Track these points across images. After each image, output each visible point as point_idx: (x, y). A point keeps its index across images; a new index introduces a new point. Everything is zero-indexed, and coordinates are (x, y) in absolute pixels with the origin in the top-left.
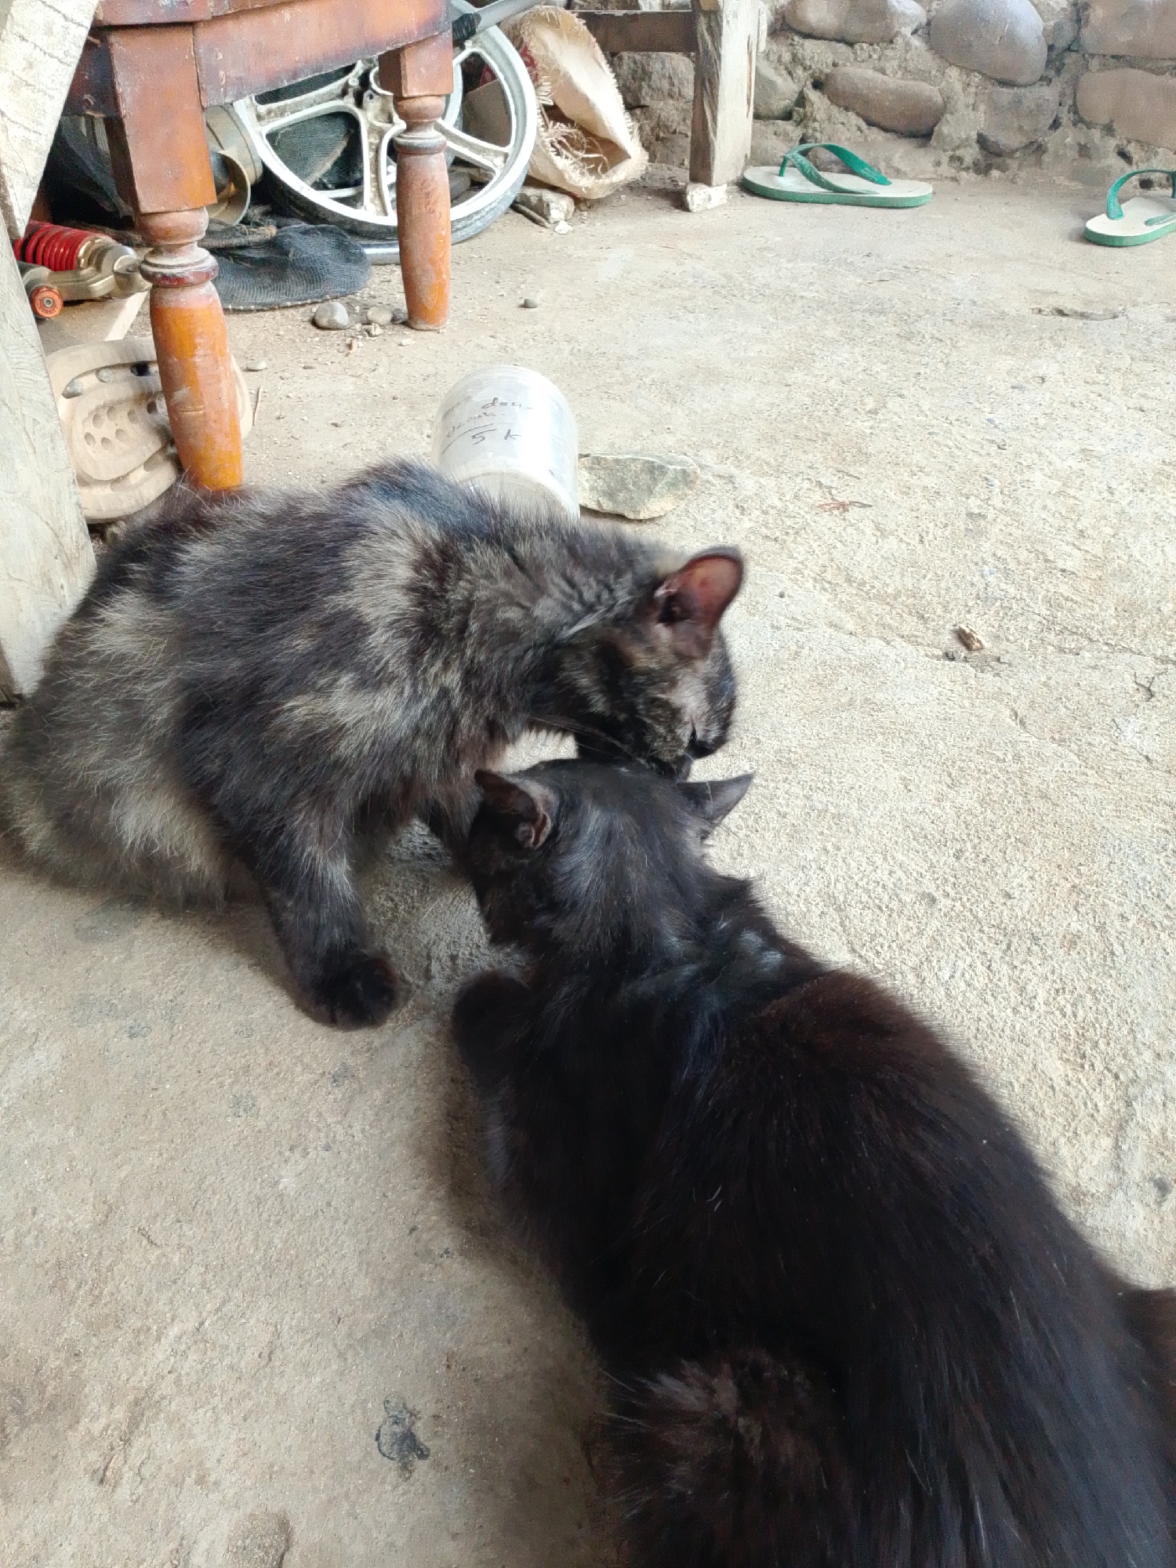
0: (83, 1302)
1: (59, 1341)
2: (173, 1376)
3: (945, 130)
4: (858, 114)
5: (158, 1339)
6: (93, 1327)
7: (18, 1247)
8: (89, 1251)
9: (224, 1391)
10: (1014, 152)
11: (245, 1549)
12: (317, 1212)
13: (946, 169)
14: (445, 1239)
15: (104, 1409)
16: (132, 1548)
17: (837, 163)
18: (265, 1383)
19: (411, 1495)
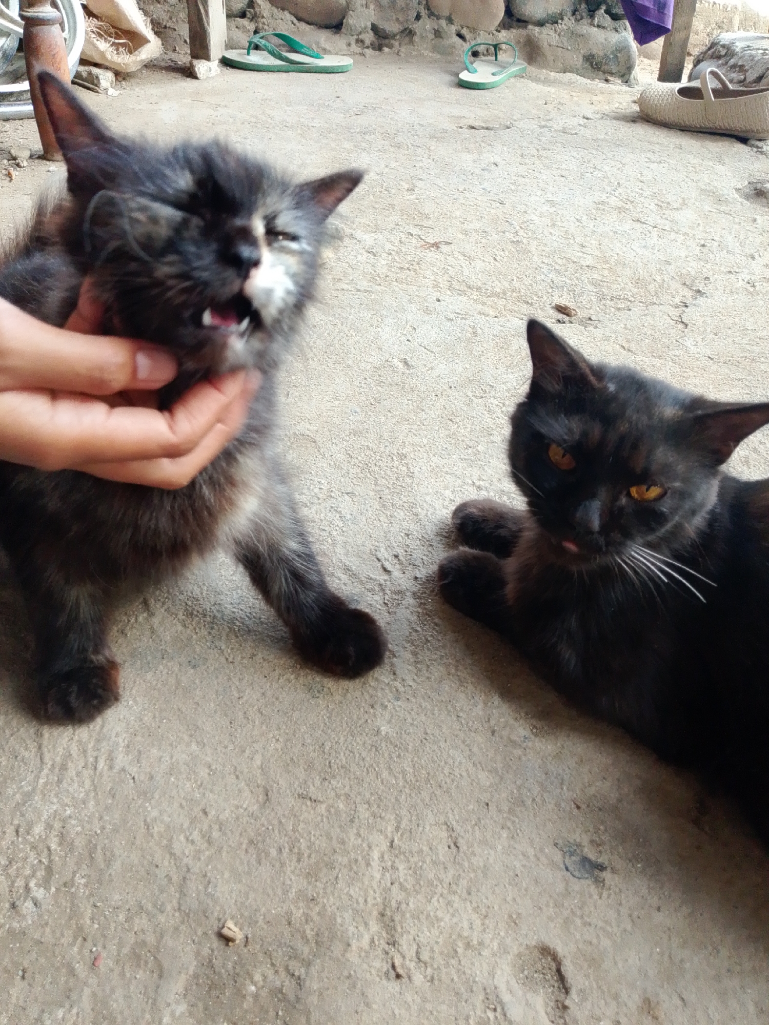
0: (290, 861)
1: (292, 895)
2: (397, 885)
3: (351, 21)
4: (290, 13)
5: (368, 864)
6: (312, 875)
7: (210, 842)
8: (270, 823)
9: (441, 882)
10: (395, 35)
11: (527, 978)
12: (422, 741)
13: (355, 48)
14: (521, 730)
15: (361, 928)
16: (453, 1011)
17: (283, 46)
18: (466, 864)
19: (613, 896)
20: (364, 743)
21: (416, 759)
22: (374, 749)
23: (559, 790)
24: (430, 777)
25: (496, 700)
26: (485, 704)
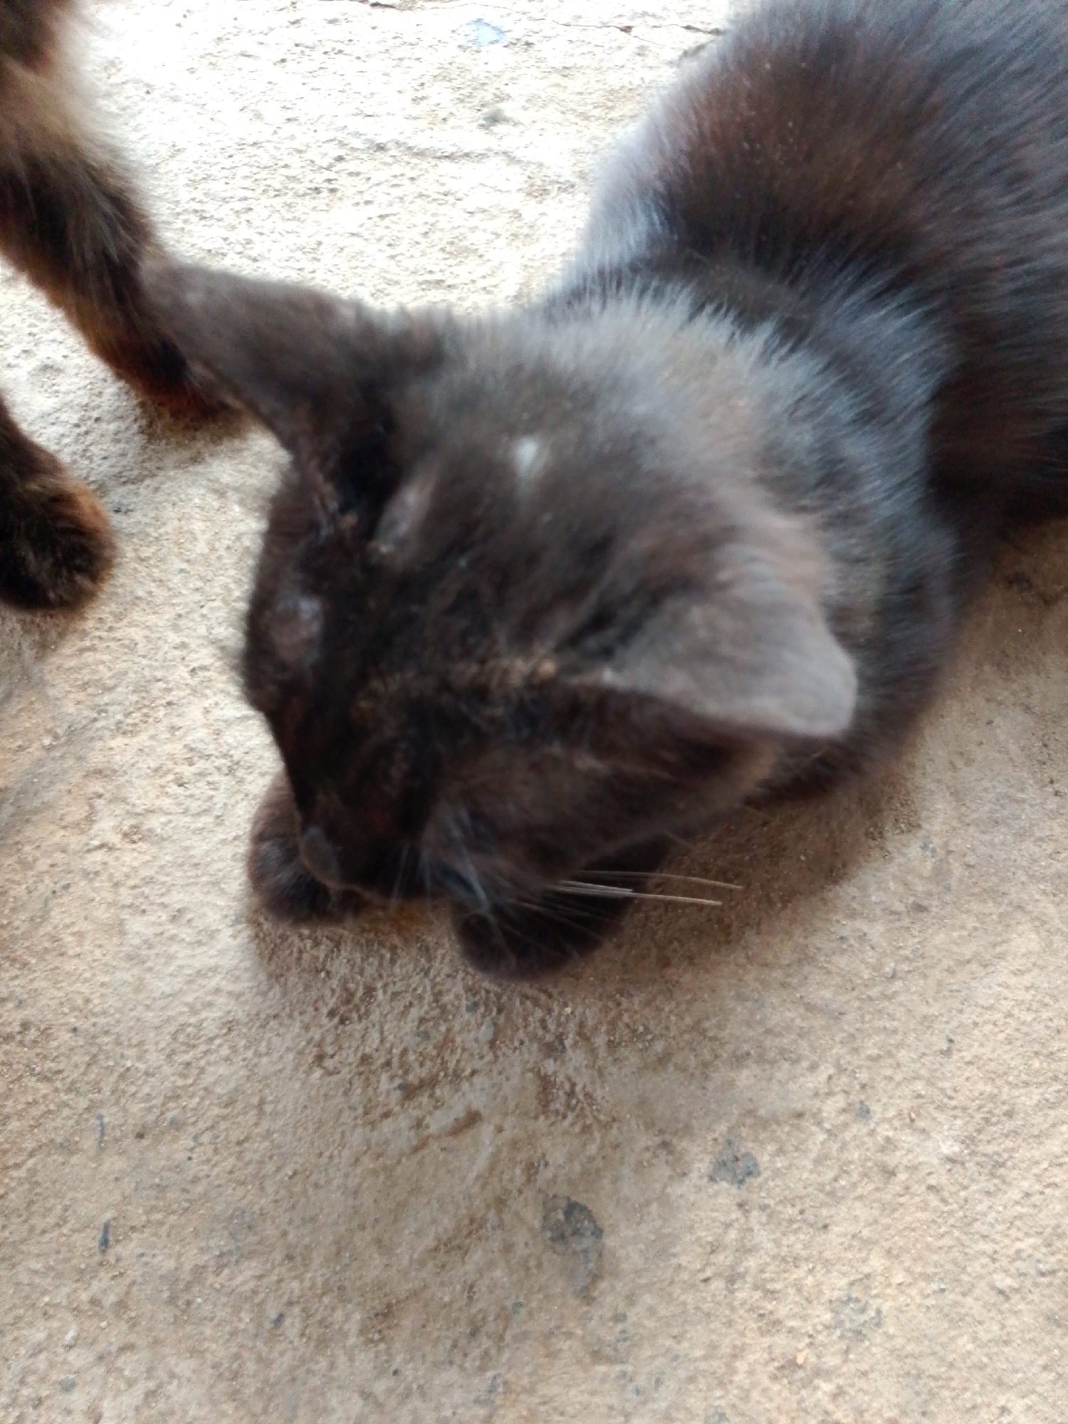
20: (988, 1193)
21: (1011, 1079)
22: (1001, 1171)
23: (1026, 806)
24: (1045, 1051)
25: (847, 891)
26: (853, 915)
